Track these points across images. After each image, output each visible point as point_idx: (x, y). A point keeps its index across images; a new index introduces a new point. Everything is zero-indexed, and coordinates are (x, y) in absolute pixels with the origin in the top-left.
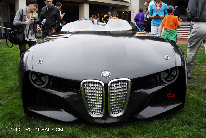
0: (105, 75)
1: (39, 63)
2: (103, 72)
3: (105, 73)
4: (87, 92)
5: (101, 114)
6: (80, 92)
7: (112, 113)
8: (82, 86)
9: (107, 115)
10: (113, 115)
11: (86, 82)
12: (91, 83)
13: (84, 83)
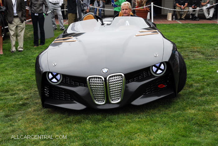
0: (104, 72)
1: (54, 65)
2: (103, 70)
3: (104, 70)
4: (92, 85)
5: (103, 102)
6: (87, 85)
7: (112, 101)
8: (88, 81)
9: (108, 102)
10: (112, 102)
11: (91, 78)
12: (95, 78)
13: (89, 78)
